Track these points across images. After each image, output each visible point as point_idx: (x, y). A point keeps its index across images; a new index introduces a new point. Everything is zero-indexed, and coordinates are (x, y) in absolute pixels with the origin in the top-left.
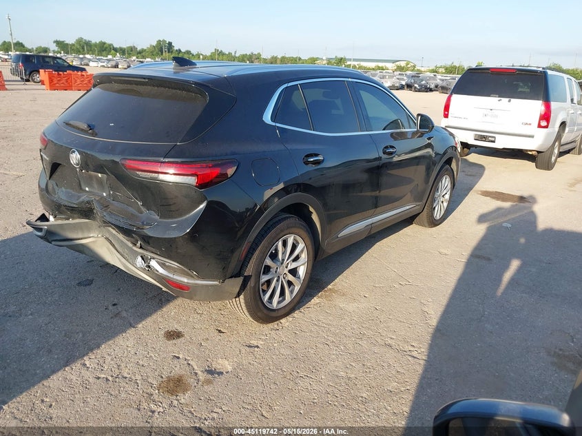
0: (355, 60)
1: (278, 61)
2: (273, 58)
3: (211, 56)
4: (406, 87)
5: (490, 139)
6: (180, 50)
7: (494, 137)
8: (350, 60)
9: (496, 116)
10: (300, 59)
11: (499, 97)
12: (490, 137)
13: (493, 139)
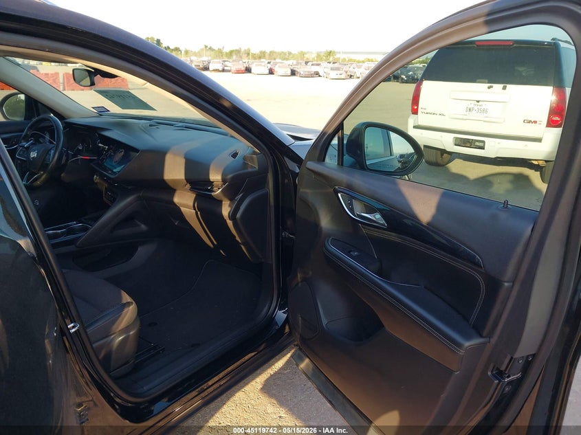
0: (344, 53)
1: (267, 56)
2: (261, 52)
3: (199, 52)
4: (392, 79)
5: (477, 144)
6: (169, 48)
7: (484, 142)
8: (340, 53)
9: (485, 111)
10: (290, 53)
11: (488, 83)
12: (477, 141)
13: (481, 144)
